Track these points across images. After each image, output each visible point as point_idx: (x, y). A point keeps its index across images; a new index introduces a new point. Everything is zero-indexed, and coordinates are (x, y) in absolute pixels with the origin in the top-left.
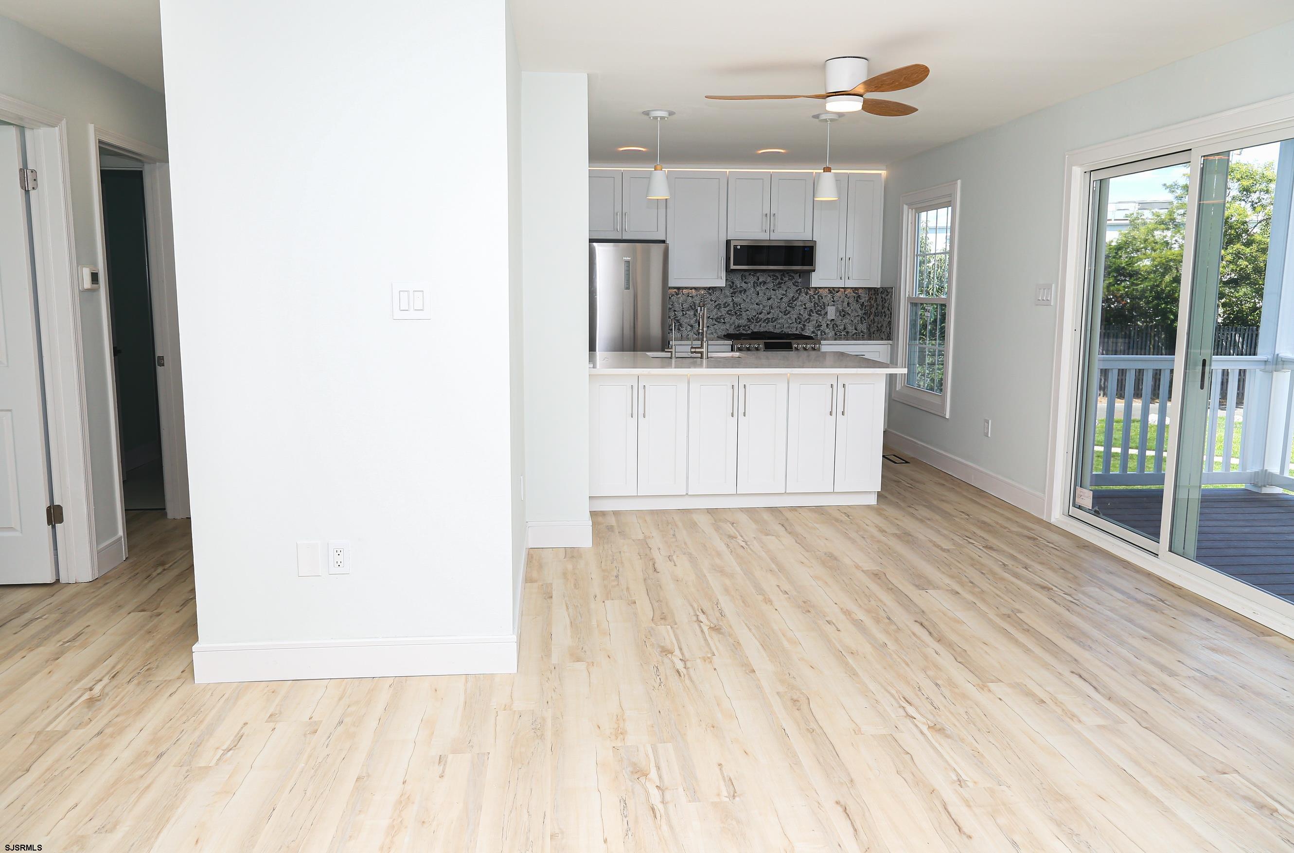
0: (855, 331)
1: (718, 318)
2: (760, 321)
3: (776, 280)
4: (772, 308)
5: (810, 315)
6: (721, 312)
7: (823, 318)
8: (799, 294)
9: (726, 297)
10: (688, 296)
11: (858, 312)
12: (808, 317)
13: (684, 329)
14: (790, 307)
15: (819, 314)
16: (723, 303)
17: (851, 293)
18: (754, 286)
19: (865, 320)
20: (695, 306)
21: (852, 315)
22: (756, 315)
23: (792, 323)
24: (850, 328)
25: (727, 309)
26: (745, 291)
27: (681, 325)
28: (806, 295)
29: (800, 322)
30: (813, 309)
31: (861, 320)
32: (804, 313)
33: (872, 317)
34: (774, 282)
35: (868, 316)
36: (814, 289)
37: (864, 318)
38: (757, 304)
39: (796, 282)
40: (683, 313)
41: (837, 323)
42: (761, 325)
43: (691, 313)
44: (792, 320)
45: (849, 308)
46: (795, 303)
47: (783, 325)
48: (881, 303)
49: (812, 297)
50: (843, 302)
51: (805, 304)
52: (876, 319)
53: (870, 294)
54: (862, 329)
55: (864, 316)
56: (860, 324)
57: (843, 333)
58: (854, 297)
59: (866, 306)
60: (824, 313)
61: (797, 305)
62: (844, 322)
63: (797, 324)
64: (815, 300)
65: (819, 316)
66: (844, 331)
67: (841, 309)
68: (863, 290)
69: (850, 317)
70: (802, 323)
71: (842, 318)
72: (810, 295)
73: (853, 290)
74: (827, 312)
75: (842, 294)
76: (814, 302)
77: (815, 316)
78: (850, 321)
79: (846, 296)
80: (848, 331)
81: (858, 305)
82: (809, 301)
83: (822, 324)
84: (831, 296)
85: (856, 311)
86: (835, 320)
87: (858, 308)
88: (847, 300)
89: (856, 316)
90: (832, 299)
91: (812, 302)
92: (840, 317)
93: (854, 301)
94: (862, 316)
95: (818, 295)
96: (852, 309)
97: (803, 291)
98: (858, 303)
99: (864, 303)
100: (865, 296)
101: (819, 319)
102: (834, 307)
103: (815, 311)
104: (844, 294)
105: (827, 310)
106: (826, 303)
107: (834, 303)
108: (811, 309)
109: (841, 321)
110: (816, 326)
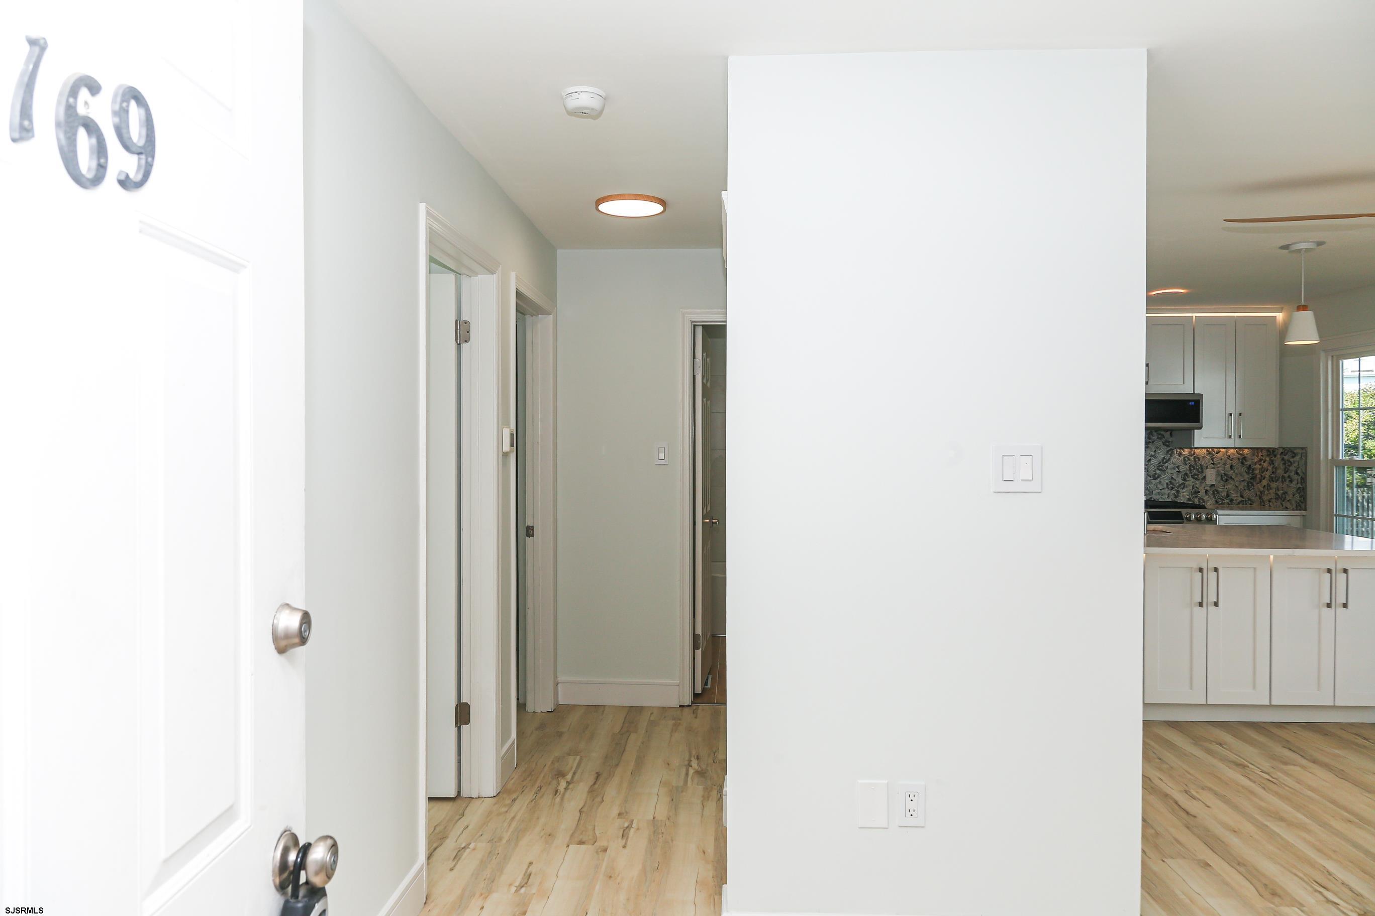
0: (1240, 499)
5: (1184, 480)
7: (1201, 483)
8: (1171, 455)
11: (1243, 476)
12: (1181, 482)
14: (1160, 470)
15: (1196, 479)
17: (1234, 454)
19: (1253, 485)
21: (1236, 479)
23: (1163, 489)
24: (1235, 496)
28: (1179, 456)
29: (1172, 488)
30: (1188, 472)
31: (1248, 486)
32: (1178, 477)
33: (1264, 482)
35: (1258, 480)
36: (1198, 450)
37: (1251, 483)
39: (1167, 441)
41: (1218, 489)
44: (1163, 485)
45: (1233, 471)
46: (1166, 465)
47: (1153, 491)
48: (1282, 467)
49: (1187, 459)
50: (1225, 464)
51: (1178, 467)
52: (1273, 485)
53: (1260, 455)
54: (1250, 497)
55: (1252, 481)
56: (1247, 491)
57: (1226, 501)
58: (1239, 459)
59: (1253, 470)
60: (1202, 478)
61: (1168, 468)
62: (1226, 488)
63: (1170, 490)
64: (1190, 462)
65: (1196, 481)
66: (1227, 499)
67: (1223, 472)
68: (1248, 451)
69: (1234, 482)
70: (1175, 489)
71: (1225, 483)
72: (1184, 456)
73: (1237, 451)
74: (1206, 476)
75: (1224, 455)
76: (1189, 465)
77: (1191, 481)
78: (1233, 487)
79: (1228, 458)
80: (1232, 499)
81: (1243, 468)
82: (1183, 463)
83: (1199, 490)
84: (1210, 457)
85: (1241, 475)
86: (1215, 485)
87: (1243, 472)
88: (1230, 463)
89: (1241, 481)
90: (1211, 461)
91: (1186, 464)
92: (1222, 481)
93: (1238, 463)
94: (1250, 481)
95: (1194, 456)
96: (1236, 473)
97: (1176, 451)
98: (1243, 466)
99: (1251, 465)
100: (1253, 457)
101: (1196, 484)
102: (1214, 470)
103: (1190, 475)
104: (1226, 455)
105: (1205, 473)
106: (1203, 466)
107: (1214, 465)
108: (1185, 473)
109: (1223, 487)
110: (1192, 492)
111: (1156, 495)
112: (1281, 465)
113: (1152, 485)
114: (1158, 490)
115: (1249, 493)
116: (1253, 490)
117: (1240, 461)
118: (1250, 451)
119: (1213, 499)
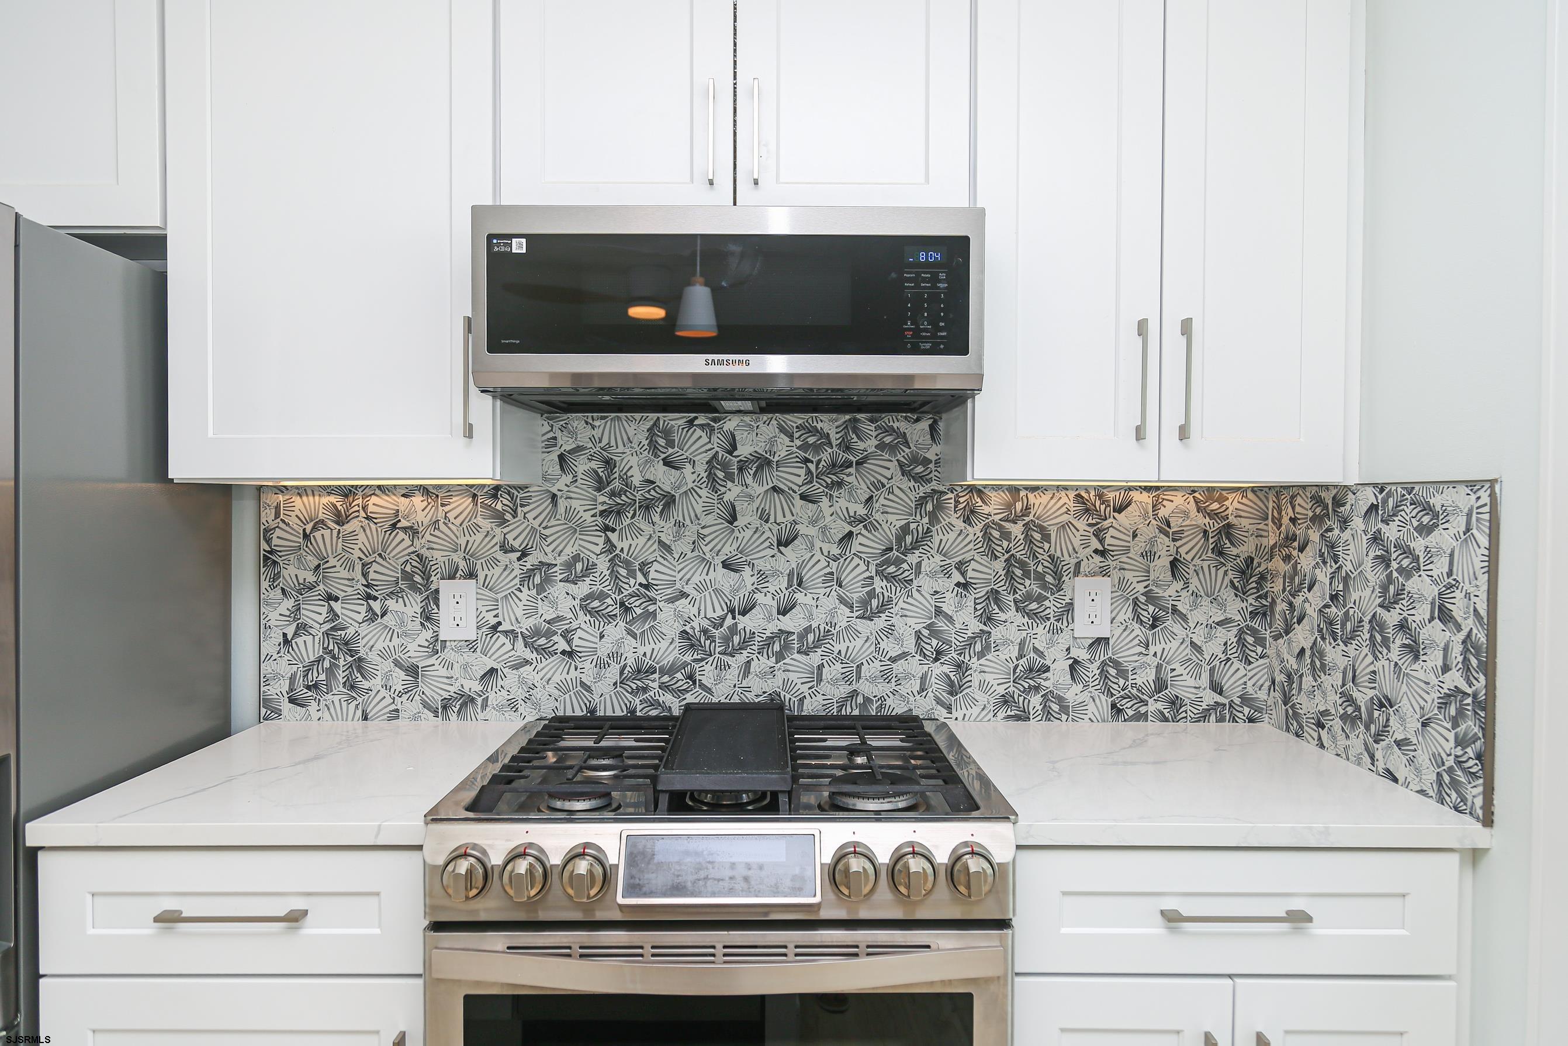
0: (1210, 698)
1: (537, 632)
2: (744, 645)
3: (817, 448)
5: (988, 619)
6: (554, 604)
8: (934, 518)
9: (576, 529)
10: (394, 526)
12: (975, 626)
14: (890, 578)
15: (1032, 615)
16: (559, 561)
17: (1186, 514)
18: (711, 477)
19: (1260, 641)
20: (427, 576)
21: (1194, 617)
22: (723, 619)
23: (904, 655)
24: (1188, 683)
25: (583, 588)
26: (669, 501)
27: (359, 664)
28: (967, 521)
29: (939, 654)
30: (1003, 589)
31: (1241, 642)
32: (960, 607)
33: (1303, 636)
34: (807, 461)
35: (1279, 624)
36: (1006, 496)
37: (1254, 632)
38: (726, 565)
39: (915, 460)
40: (370, 609)
41: (1120, 657)
42: (748, 663)
43: (412, 606)
44: (899, 641)
45: (1181, 584)
46: (913, 558)
47: (859, 667)
48: (1374, 576)
49: (996, 534)
50: (1149, 555)
51: (961, 567)
52: (1334, 654)
53: (1285, 520)
54: (1250, 689)
56: (1237, 664)
57: (1153, 706)
58: (1205, 532)
59: (1262, 577)
60: (1056, 610)
61: (923, 569)
62: (1155, 654)
63: (928, 662)
64: (1010, 545)
65: (1035, 625)
66: (1155, 698)
67: (1141, 588)
68: (1244, 501)
69: (1186, 626)
70: (950, 656)
71: (1148, 631)
72: (987, 521)
73: (1197, 502)
74: (1072, 604)
75: (1145, 516)
76: (1007, 556)
77: (1015, 624)
78: (1183, 646)
79: (1161, 530)
80: (1177, 697)
81: (1224, 569)
82: (982, 550)
83: (1048, 662)
84: (1090, 525)
85: (1213, 601)
86: (1111, 642)
87: (1224, 587)
88: (1168, 548)
89: (1213, 625)
90: (1095, 544)
91: (996, 555)
92: (1137, 626)
93: (1203, 552)
94: (1248, 625)
95: (1024, 522)
96: (1196, 590)
97: (952, 501)
98: (1223, 563)
99: (1252, 559)
100: (1260, 527)
101: (1035, 636)
102: (1106, 578)
103: (1011, 598)
104: (1155, 518)
105: (1070, 592)
106: (1063, 563)
107: (1105, 558)
108: (992, 591)
109: (1143, 650)
110: (1018, 670)
111: (872, 680)
112: (1368, 563)
113: (859, 642)
114: (881, 661)
115: (1246, 675)
116: (1261, 661)
117: (1211, 541)
118: (1251, 501)
119: (1103, 698)
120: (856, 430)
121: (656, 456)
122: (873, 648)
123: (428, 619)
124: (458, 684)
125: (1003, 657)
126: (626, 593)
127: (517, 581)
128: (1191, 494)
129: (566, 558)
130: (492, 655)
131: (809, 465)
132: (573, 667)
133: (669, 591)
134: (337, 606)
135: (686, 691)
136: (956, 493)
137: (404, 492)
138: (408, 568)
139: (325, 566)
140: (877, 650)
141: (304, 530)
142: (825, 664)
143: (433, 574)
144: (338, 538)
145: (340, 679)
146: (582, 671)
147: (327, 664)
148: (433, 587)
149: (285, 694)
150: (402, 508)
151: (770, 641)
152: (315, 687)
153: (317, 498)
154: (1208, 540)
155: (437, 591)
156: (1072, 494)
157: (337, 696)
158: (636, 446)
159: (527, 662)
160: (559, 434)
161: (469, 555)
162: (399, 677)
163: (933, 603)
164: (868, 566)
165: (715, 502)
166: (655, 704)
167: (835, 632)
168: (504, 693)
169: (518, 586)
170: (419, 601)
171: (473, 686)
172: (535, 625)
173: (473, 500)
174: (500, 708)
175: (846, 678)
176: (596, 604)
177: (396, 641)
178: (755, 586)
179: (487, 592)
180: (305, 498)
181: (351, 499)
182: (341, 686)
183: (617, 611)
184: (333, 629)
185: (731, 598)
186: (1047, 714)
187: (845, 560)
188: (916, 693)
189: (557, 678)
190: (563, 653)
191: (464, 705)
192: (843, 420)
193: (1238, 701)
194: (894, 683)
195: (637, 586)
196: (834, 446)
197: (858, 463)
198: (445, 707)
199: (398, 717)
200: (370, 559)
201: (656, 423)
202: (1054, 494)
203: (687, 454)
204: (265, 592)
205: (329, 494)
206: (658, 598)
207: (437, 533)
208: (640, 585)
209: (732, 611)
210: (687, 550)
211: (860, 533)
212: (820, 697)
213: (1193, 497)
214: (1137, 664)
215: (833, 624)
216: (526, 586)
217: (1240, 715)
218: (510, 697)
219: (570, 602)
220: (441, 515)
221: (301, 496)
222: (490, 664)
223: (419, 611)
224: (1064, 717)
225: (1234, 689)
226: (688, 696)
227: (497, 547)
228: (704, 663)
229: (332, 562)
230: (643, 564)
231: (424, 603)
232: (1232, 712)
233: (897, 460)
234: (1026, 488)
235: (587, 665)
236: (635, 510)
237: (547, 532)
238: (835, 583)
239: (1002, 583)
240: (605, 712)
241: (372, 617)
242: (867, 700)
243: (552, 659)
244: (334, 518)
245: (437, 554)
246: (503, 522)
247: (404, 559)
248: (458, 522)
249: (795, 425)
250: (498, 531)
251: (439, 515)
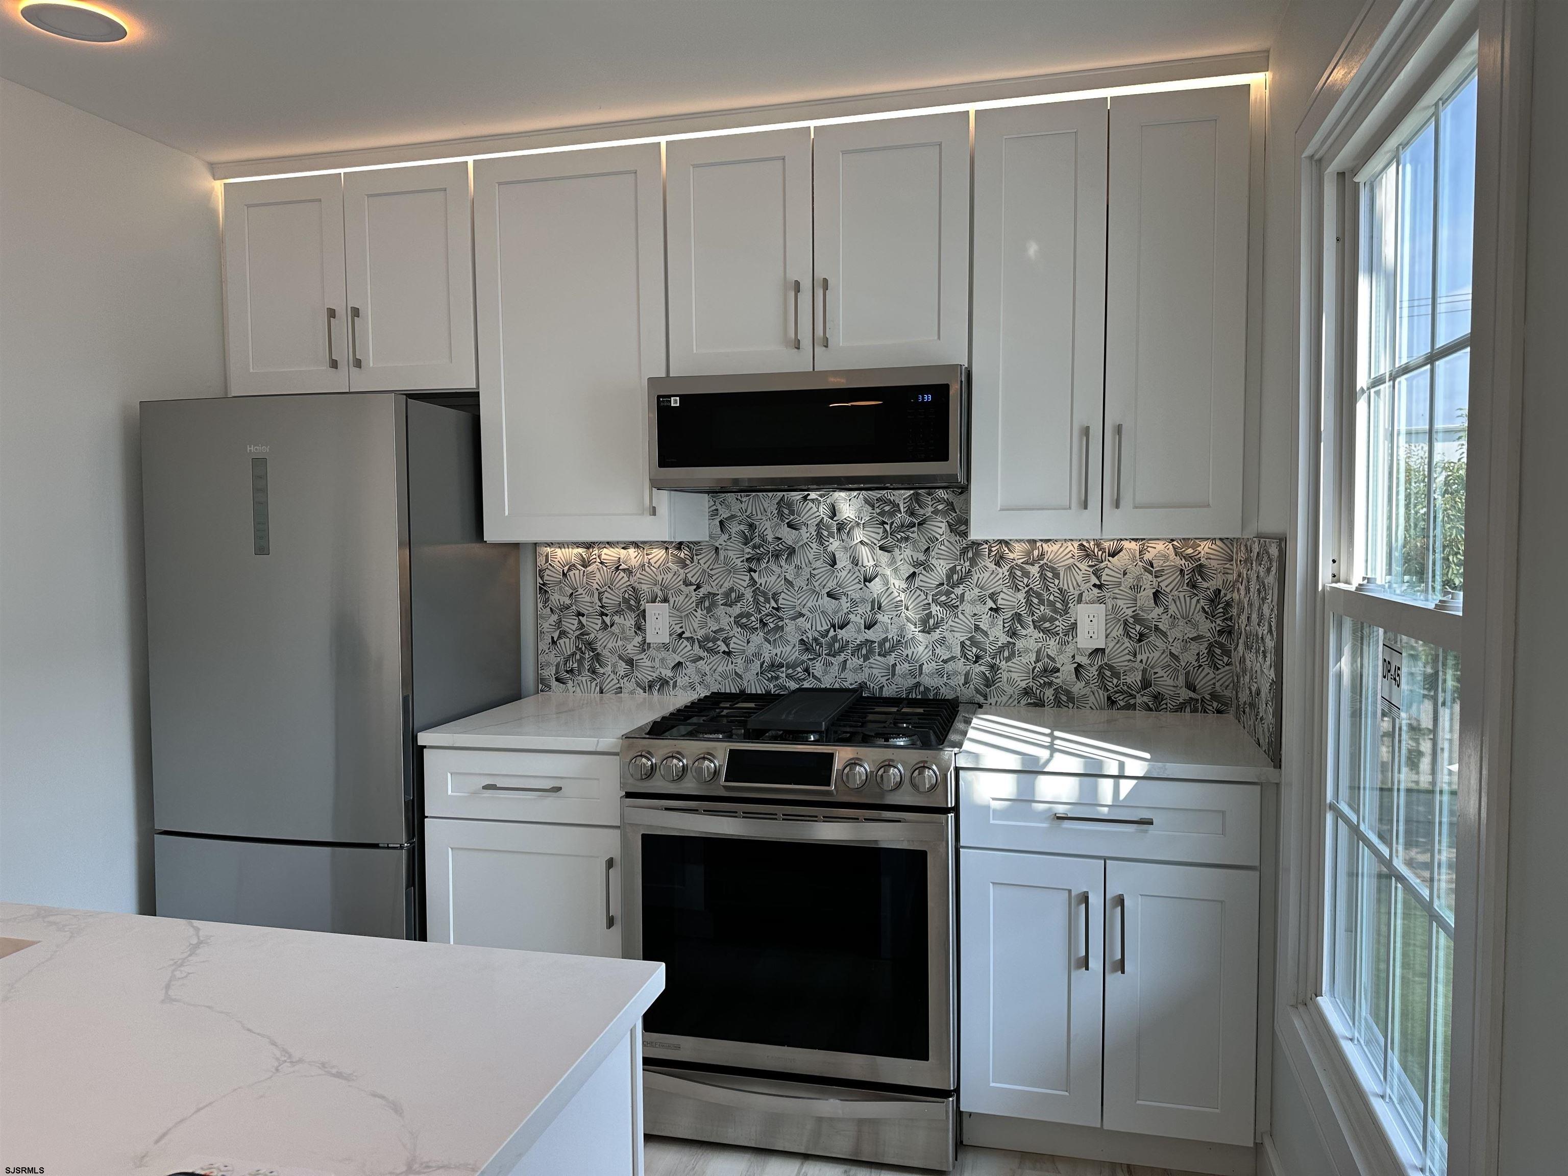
0: (1185, 694)
1: (707, 639)
2: (842, 649)
3: (892, 514)
4: (879, 608)
5: (1013, 634)
6: (717, 620)
7: (1063, 643)
8: (973, 562)
9: (731, 570)
10: (617, 568)
11: (1195, 626)
12: (1004, 639)
13: (608, 669)
14: (943, 605)
15: (1046, 631)
16: (721, 591)
17: (1166, 558)
18: (819, 535)
20: (638, 601)
21: (1174, 633)
22: (828, 631)
23: (953, 658)
24: (1166, 682)
25: (736, 610)
26: (792, 551)
27: (597, 657)
28: (998, 564)
29: (978, 658)
30: (1024, 612)
31: (1211, 653)
32: (993, 624)
34: (884, 523)
36: (1027, 546)
37: (1221, 646)
38: (829, 595)
40: (603, 622)
41: (1116, 663)
42: (845, 661)
43: (629, 621)
45: (1161, 610)
46: (958, 591)
47: (921, 666)
49: (1019, 573)
50: (1136, 588)
51: (993, 597)
54: (1218, 688)
55: (1223, 639)
56: (1207, 670)
57: (1139, 699)
58: (1182, 570)
59: (1228, 604)
60: (1064, 628)
61: (965, 598)
62: (1141, 661)
63: (969, 663)
64: (1030, 581)
65: (1048, 638)
66: (1142, 693)
67: (1129, 612)
68: (1214, 546)
69: (1166, 641)
70: (985, 659)
71: (1135, 644)
72: (1012, 564)
73: (1175, 548)
74: (1076, 624)
75: (1134, 559)
76: (1027, 589)
77: (1033, 638)
78: (1164, 656)
79: (1146, 569)
80: (1159, 693)
81: (1197, 598)
82: (1008, 584)
83: (1058, 666)
84: (1090, 566)
85: (1188, 622)
86: (1107, 652)
87: (1196, 612)
88: (1152, 583)
89: (1188, 640)
90: (1094, 580)
91: (1018, 589)
92: (1126, 640)
93: (1180, 585)
94: (1216, 640)
95: (1040, 565)
96: (1174, 614)
97: (987, 550)
98: (1196, 594)
99: (1220, 591)
100: (1226, 566)
101: (1048, 647)
102: (1102, 605)
103: (1030, 619)
104: (1141, 561)
105: (1074, 615)
106: (1069, 594)
107: (1102, 590)
108: (1016, 614)
109: (1132, 658)
110: (1036, 671)
111: (931, 675)
113: (921, 649)
114: (936, 662)
115: (1215, 678)
116: (1227, 668)
117: (1186, 577)
118: (1218, 546)
119: (1101, 692)
120: (918, 501)
121: (783, 521)
122: (931, 652)
123: (639, 628)
124: (658, 672)
125: (1024, 661)
126: (763, 613)
127: (694, 604)
128: (1170, 543)
129: (725, 589)
130: (679, 653)
131: (885, 526)
132: (730, 662)
133: (792, 612)
134: (583, 620)
135: (804, 679)
136: (989, 544)
137: (623, 546)
138: (627, 596)
139: (577, 593)
140: (934, 654)
141: (563, 570)
142: (898, 664)
143: (642, 599)
144: (584, 576)
145: (586, 667)
146: (736, 665)
147: (578, 657)
148: (642, 608)
149: (553, 675)
150: (622, 557)
151: (859, 647)
152: (571, 671)
153: (570, 549)
154: (1184, 576)
155: (644, 610)
156: (1076, 544)
157: (585, 677)
158: (769, 514)
159: (701, 658)
160: (719, 507)
161: (664, 588)
162: (622, 667)
163: (973, 622)
164: (927, 596)
165: (822, 552)
166: (784, 687)
167: (904, 641)
168: (687, 678)
169: (695, 608)
170: (633, 617)
171: (667, 673)
172: (705, 634)
173: (666, 552)
174: (684, 688)
175: (911, 673)
176: (744, 620)
177: (620, 643)
178: (849, 609)
179: (676, 612)
180: (563, 550)
181: (591, 550)
182: (587, 671)
183: (758, 625)
184: (582, 634)
185: (832, 617)
186: (1058, 703)
187: (911, 591)
188: (961, 685)
189: (720, 669)
190: (724, 652)
191: (662, 686)
192: (909, 494)
193: (1208, 697)
194: (945, 678)
195: (771, 609)
196: (902, 512)
197: (920, 524)
198: (650, 687)
199: (621, 692)
200: (603, 589)
201: (782, 499)
202: (1062, 544)
203: (803, 519)
204: (540, 610)
205: (578, 547)
206: (784, 616)
207: (644, 573)
208: (773, 608)
209: (833, 626)
210: (803, 584)
211: (921, 573)
212: (894, 687)
213: (1172, 545)
214: (1127, 668)
215: (903, 636)
216: (700, 608)
217: (1210, 708)
218: (690, 681)
219: (728, 619)
220: (646, 560)
221: (561, 549)
222: (678, 659)
223: (633, 624)
224: (1071, 705)
225: (1205, 688)
226: (805, 683)
227: (681, 582)
228: (815, 661)
229: (580, 591)
230: (774, 595)
231: (636, 619)
232: (1203, 705)
233: (947, 521)
234: (1041, 540)
235: (739, 661)
236: (769, 558)
237: (712, 572)
238: (903, 608)
239: (1024, 608)
240: (751, 691)
241: (605, 627)
242: (927, 689)
243: (717, 656)
244: (581, 563)
245: (644, 587)
246: (685, 566)
247: (624, 590)
248: (657, 565)
249: (875, 498)
250: (682, 571)
251: (645, 561)
